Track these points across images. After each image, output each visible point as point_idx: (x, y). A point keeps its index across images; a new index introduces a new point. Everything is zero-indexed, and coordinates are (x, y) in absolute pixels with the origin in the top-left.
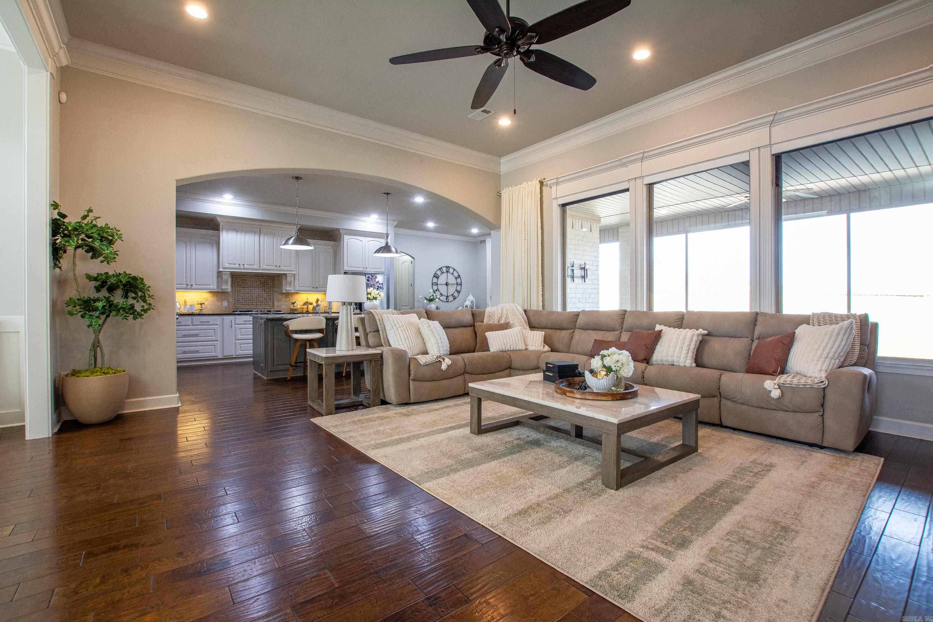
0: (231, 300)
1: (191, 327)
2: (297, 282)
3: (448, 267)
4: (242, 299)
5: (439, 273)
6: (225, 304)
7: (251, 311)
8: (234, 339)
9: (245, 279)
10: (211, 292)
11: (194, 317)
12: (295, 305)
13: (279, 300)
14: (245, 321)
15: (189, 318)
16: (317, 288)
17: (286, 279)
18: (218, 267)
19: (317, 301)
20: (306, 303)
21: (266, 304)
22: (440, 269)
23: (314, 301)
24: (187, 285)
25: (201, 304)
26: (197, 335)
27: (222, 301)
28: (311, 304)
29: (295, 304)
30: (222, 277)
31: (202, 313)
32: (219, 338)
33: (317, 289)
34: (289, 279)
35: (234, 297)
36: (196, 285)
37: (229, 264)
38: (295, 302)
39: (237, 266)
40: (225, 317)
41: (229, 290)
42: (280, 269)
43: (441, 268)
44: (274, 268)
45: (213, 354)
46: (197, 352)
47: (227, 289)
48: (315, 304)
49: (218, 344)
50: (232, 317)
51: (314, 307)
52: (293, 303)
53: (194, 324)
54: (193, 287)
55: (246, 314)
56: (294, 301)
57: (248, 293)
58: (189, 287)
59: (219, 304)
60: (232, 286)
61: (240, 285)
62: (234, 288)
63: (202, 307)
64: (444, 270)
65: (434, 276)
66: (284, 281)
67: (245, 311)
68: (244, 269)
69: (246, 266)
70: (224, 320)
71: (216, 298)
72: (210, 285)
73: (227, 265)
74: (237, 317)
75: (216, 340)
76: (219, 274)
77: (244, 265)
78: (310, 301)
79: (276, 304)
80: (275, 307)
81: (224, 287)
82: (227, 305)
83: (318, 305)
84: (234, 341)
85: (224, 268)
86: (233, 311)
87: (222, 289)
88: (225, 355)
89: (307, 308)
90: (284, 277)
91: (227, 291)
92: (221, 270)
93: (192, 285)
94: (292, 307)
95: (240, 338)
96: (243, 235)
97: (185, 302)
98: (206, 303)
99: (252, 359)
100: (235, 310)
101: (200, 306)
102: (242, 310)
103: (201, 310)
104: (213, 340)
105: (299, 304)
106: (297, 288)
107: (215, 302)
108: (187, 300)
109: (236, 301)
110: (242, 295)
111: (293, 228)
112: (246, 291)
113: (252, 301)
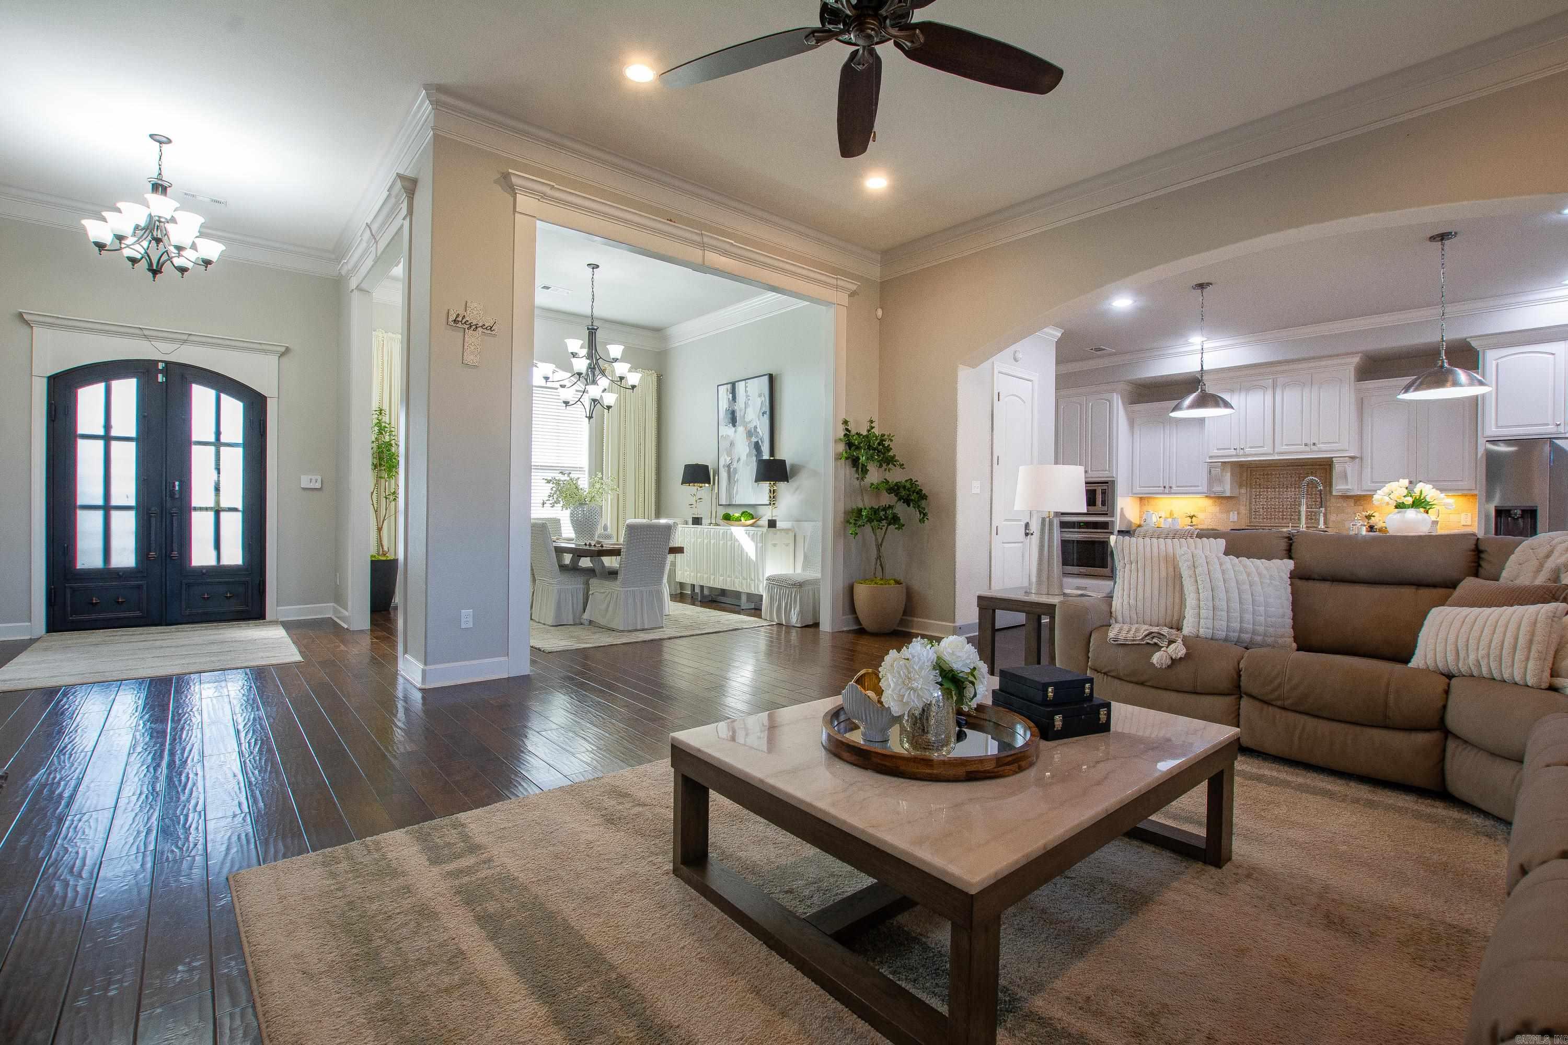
0: (1244, 510)
4: (1263, 508)
6: (1233, 516)
17: (1334, 466)
18: (1207, 459)
24: (1165, 487)
25: (1192, 517)
27: (1228, 512)
30: (1212, 471)
34: (1340, 467)
35: (1248, 506)
36: (1178, 487)
37: (1218, 449)
39: (1233, 452)
42: (1316, 449)
44: (1303, 448)
54: (1172, 490)
57: (1275, 498)
58: (1167, 490)
59: (1224, 516)
61: (1260, 485)
63: (1191, 522)
66: (1335, 473)
69: (1247, 450)
71: (1218, 507)
72: (1198, 486)
73: (1214, 452)
76: (1209, 466)
77: (1243, 449)
81: (1223, 488)
82: (1236, 519)
85: (1211, 457)
87: (1220, 492)
93: (1171, 487)
96: (1243, 396)
98: (1201, 516)
101: (1189, 520)
103: (1192, 526)
107: (1218, 514)
108: (1174, 512)
109: (1252, 512)
110: (1263, 502)
111: (1346, 364)
112: (1271, 493)
113: (1283, 511)
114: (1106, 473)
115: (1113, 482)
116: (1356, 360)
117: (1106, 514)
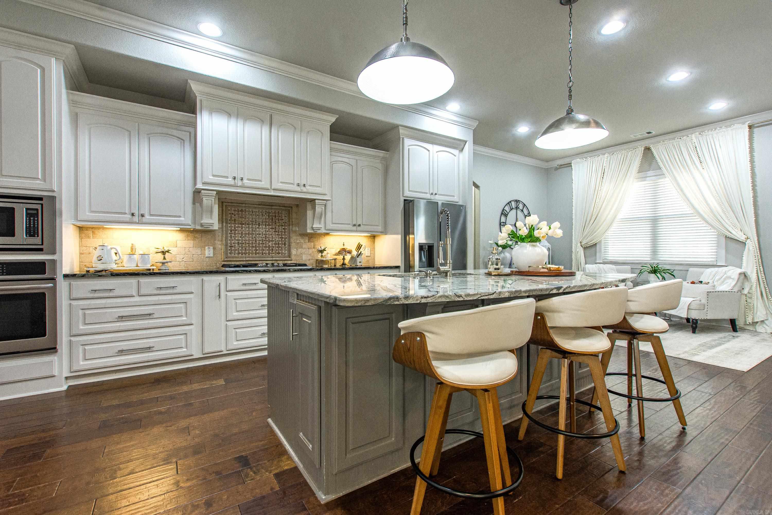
0: (219, 245)
1: (137, 299)
2: (329, 214)
3: (517, 201)
4: (238, 243)
5: (507, 208)
6: (209, 252)
7: (255, 265)
8: (223, 318)
9: (244, 209)
10: (182, 230)
11: (144, 280)
12: (323, 254)
13: (299, 246)
14: (245, 284)
15: (133, 281)
16: (359, 225)
17: (314, 208)
18: (195, 184)
19: (359, 247)
20: (343, 251)
21: (279, 253)
22: (508, 203)
23: (353, 248)
24: (133, 215)
25: (163, 253)
26: (149, 315)
27: (203, 248)
28: (350, 252)
29: (325, 253)
30: (201, 202)
31: (164, 269)
32: (195, 320)
33: (359, 228)
34: (318, 209)
35: (224, 242)
36: (151, 215)
37: (214, 176)
38: (324, 250)
39: (230, 181)
40: (206, 278)
41: (216, 226)
42: (304, 189)
43: (510, 202)
44: (295, 187)
45: (183, 351)
46: (149, 349)
47: (212, 225)
48: (355, 253)
49: (194, 330)
50: (220, 278)
51: (352, 258)
52: (322, 251)
53: (143, 292)
54: (144, 220)
55: (247, 271)
56: (323, 248)
57: (249, 234)
58: (136, 219)
59: (199, 251)
60: (221, 220)
61: (235, 220)
62: (224, 224)
63: (164, 258)
64: (513, 204)
65: (502, 214)
66: (309, 213)
67: (244, 266)
68: (243, 187)
69: (245, 181)
70: (206, 285)
71: (192, 242)
72: (180, 217)
73: (211, 179)
74: (231, 277)
75: (188, 322)
76: (197, 193)
77: (242, 179)
78: (348, 247)
79: (294, 252)
80: (293, 257)
81: (206, 220)
82: (212, 257)
83: (358, 255)
84: (224, 323)
85: (204, 183)
86: (224, 266)
87: (202, 225)
88: (206, 351)
89: (344, 259)
90: (309, 206)
91: (211, 228)
92: (199, 186)
93: (143, 216)
94: (319, 257)
95: (236, 318)
96: (240, 124)
97: (132, 249)
98: (174, 251)
99: (265, 353)
100: (226, 263)
101: (160, 256)
102: (238, 263)
103: (163, 263)
104: (185, 323)
105: (330, 254)
106: (330, 226)
107: (191, 250)
108: (137, 246)
109: (229, 248)
110: (238, 237)
111: (324, 120)
112: (245, 229)
113: (256, 247)
114: (38, 184)
115: (53, 199)
116: (332, 119)
117: (41, 250)
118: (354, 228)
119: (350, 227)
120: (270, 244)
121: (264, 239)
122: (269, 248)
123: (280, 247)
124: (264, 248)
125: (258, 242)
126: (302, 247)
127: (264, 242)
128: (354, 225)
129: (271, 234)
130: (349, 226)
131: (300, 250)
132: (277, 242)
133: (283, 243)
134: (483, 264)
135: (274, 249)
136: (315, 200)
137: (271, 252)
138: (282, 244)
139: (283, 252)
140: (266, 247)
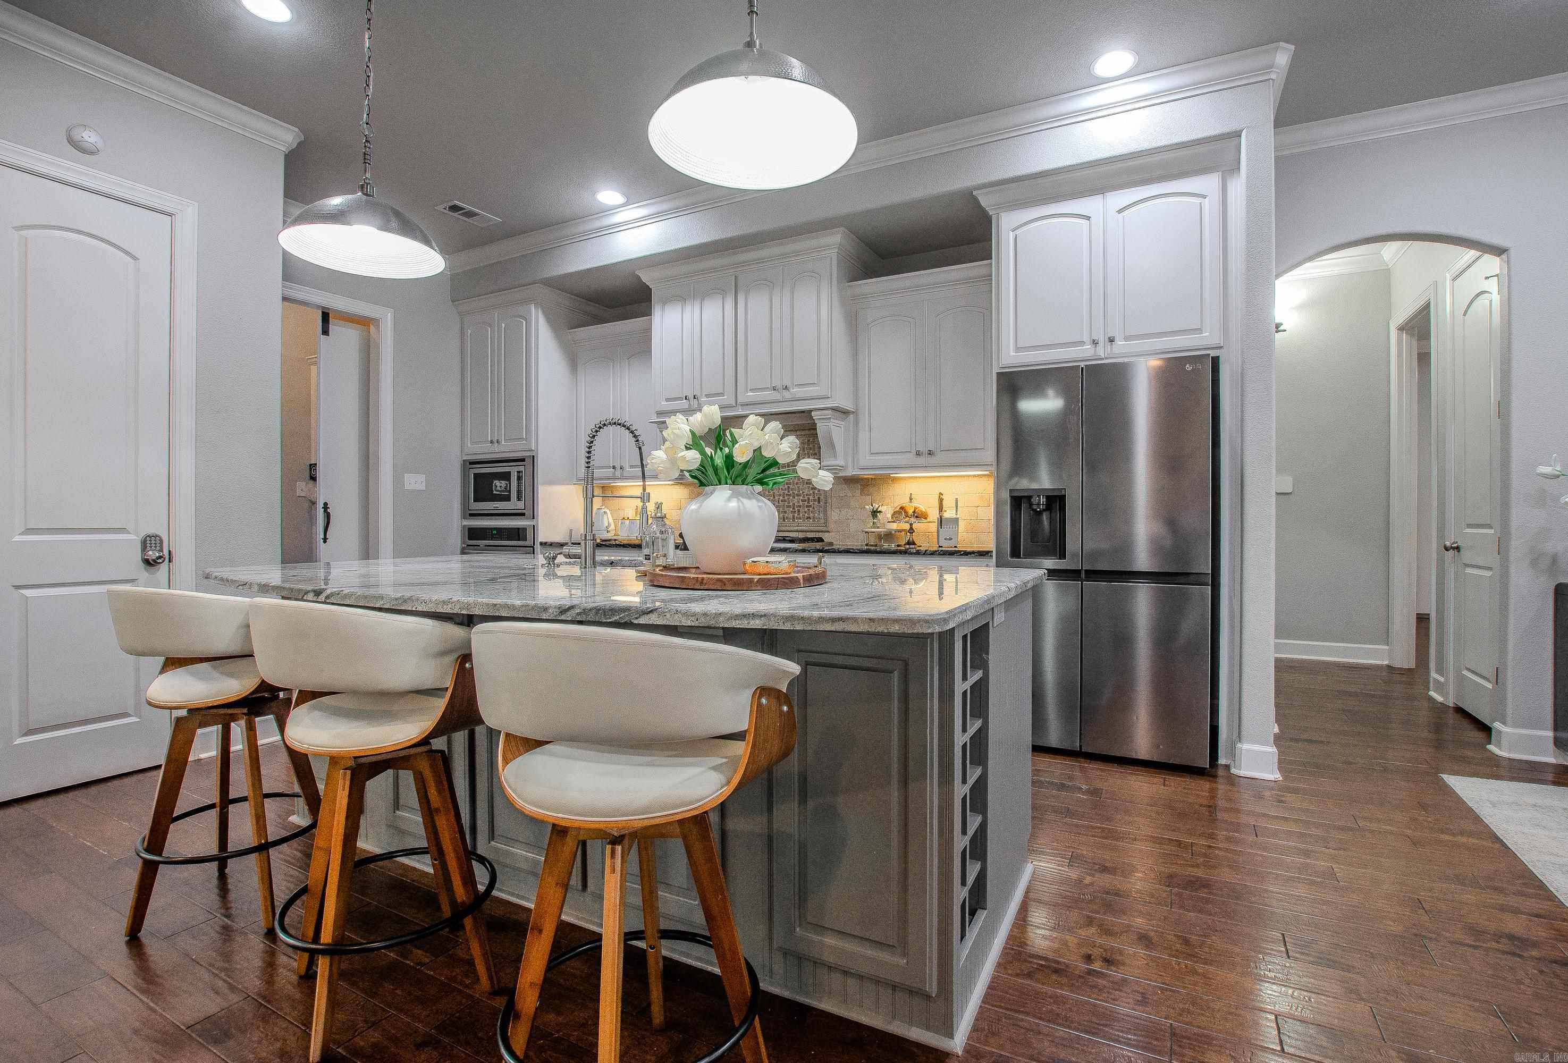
13: (844, 503)
16: (931, 453)
21: (809, 518)
23: (929, 505)
29: (880, 518)
33: (933, 460)
34: (823, 428)
37: (667, 400)
44: (772, 395)
69: (702, 399)
73: (663, 405)
77: (696, 398)
78: (920, 504)
80: (831, 526)
89: (911, 531)
94: (871, 525)
105: (887, 518)
106: (866, 459)
111: (822, 249)
115: (532, 456)
116: (836, 239)
117: (523, 514)
118: (921, 461)
119: (910, 458)
120: (795, 500)
121: (786, 492)
122: (794, 509)
123: (811, 506)
124: (786, 509)
125: (776, 498)
126: (849, 507)
127: (786, 498)
128: (918, 454)
129: (797, 484)
130: (908, 455)
131: (844, 512)
132: (806, 498)
133: (816, 498)
134: (1534, 563)
135: (801, 509)
136: (810, 411)
137: (796, 515)
138: (815, 500)
139: (816, 515)
140: (788, 507)
